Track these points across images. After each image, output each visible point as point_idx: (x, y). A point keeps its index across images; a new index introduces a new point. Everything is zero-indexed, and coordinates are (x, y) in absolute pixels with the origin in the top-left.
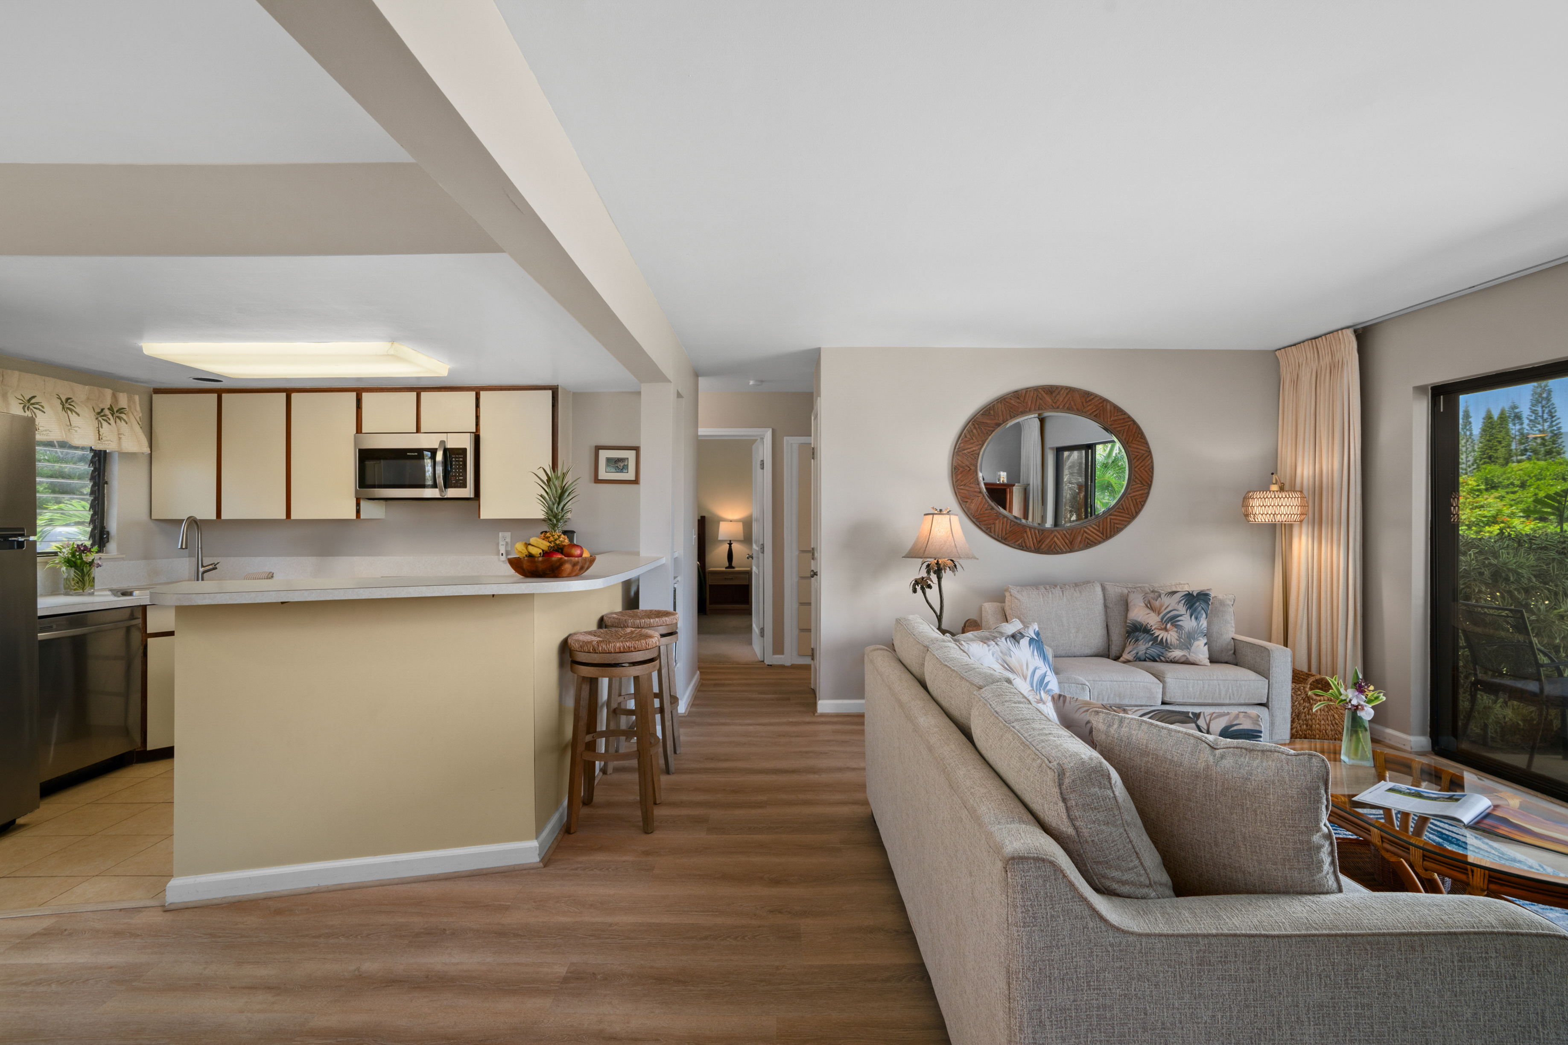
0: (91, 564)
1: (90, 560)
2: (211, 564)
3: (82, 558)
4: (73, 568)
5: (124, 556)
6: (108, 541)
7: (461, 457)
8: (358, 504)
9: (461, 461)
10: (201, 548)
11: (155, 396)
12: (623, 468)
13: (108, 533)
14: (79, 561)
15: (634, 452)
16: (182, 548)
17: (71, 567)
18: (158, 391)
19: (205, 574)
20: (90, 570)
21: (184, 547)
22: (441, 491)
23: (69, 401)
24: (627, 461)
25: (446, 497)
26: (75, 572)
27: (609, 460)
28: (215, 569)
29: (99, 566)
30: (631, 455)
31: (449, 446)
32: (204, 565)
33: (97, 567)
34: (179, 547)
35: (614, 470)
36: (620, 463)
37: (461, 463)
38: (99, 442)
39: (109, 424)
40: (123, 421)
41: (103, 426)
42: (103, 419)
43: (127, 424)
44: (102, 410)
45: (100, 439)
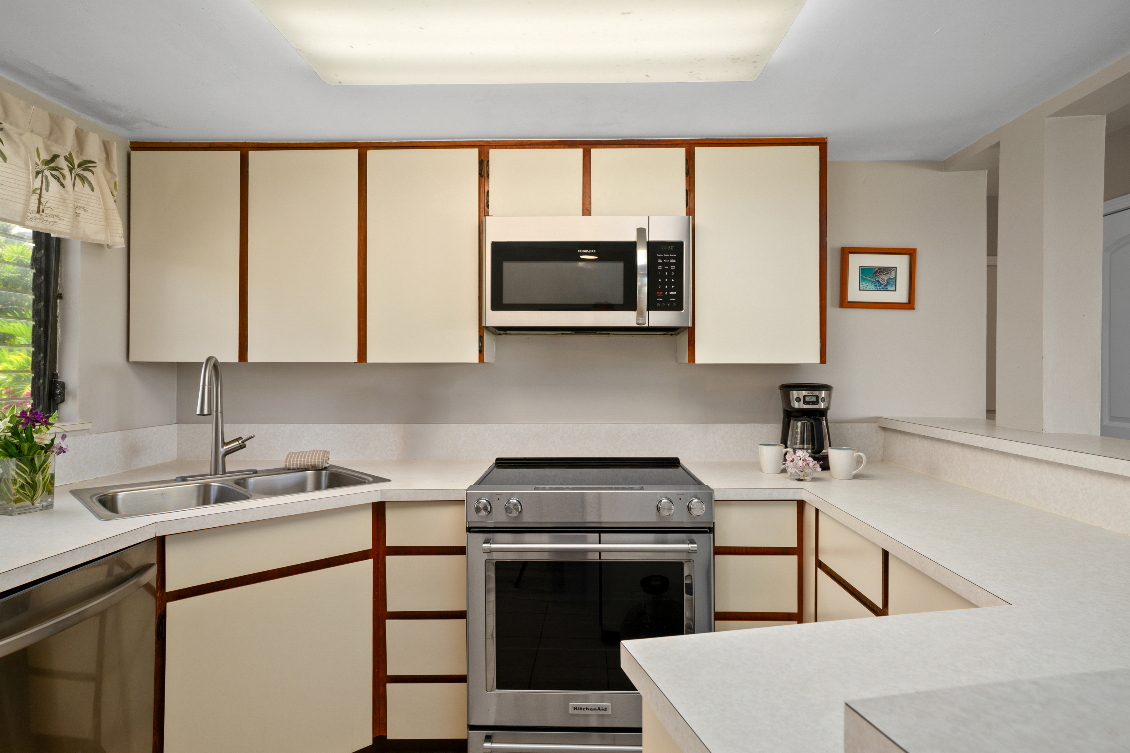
0: (48, 448)
1: (48, 442)
2: (237, 440)
3: (27, 438)
4: (14, 459)
5: (89, 426)
6: (63, 401)
7: (673, 258)
8: (481, 339)
9: (673, 264)
11: (134, 154)
12: (888, 283)
13: (63, 385)
14: (26, 446)
15: (905, 259)
16: (202, 414)
17: (11, 456)
18: (138, 146)
19: (228, 457)
20: (45, 461)
21: (206, 412)
22: (641, 315)
24: (894, 272)
25: (646, 325)
26: (17, 466)
27: (864, 271)
28: (242, 447)
29: (62, 450)
30: (901, 263)
31: (654, 237)
32: (226, 441)
33: (58, 454)
34: (198, 412)
35: (872, 287)
36: (882, 276)
37: (673, 267)
38: (38, 216)
39: (63, 185)
40: (86, 184)
41: (50, 189)
42: (53, 176)
43: (93, 190)
44: (55, 157)
45: (38, 212)
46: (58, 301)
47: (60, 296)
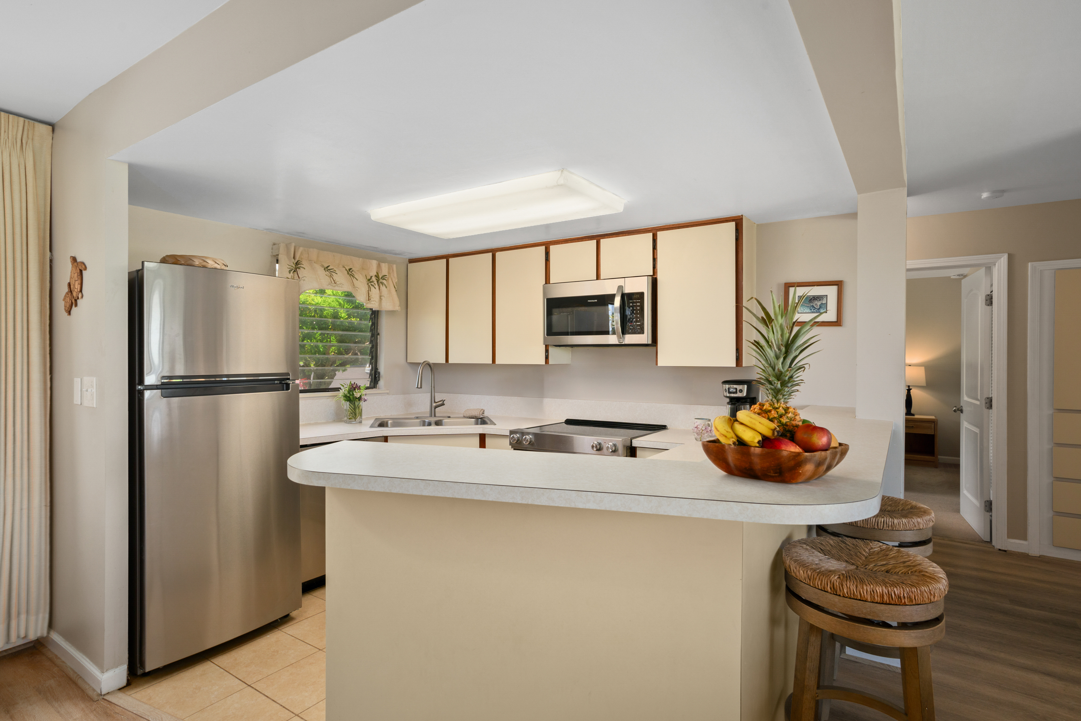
0: (360, 399)
1: (359, 396)
2: (441, 401)
3: (354, 394)
4: (348, 402)
5: (388, 391)
6: (379, 380)
7: (638, 302)
8: (547, 351)
9: (638, 306)
10: (434, 387)
11: (409, 265)
12: (820, 307)
13: (379, 373)
14: (351, 397)
15: (835, 288)
16: (417, 387)
17: (348, 401)
18: (412, 261)
19: (437, 409)
20: (359, 404)
21: (419, 387)
22: (619, 338)
23: (351, 271)
24: (825, 299)
25: (623, 343)
26: (350, 405)
28: (443, 404)
29: (365, 400)
30: (831, 292)
31: (627, 291)
32: (436, 401)
33: (364, 401)
34: (416, 387)
35: (808, 310)
36: (816, 302)
37: (638, 308)
38: (369, 302)
39: (375, 288)
40: (384, 286)
41: (371, 290)
42: (371, 285)
43: (386, 288)
44: (371, 277)
45: (369, 300)
46: (378, 336)
47: (378, 334)
